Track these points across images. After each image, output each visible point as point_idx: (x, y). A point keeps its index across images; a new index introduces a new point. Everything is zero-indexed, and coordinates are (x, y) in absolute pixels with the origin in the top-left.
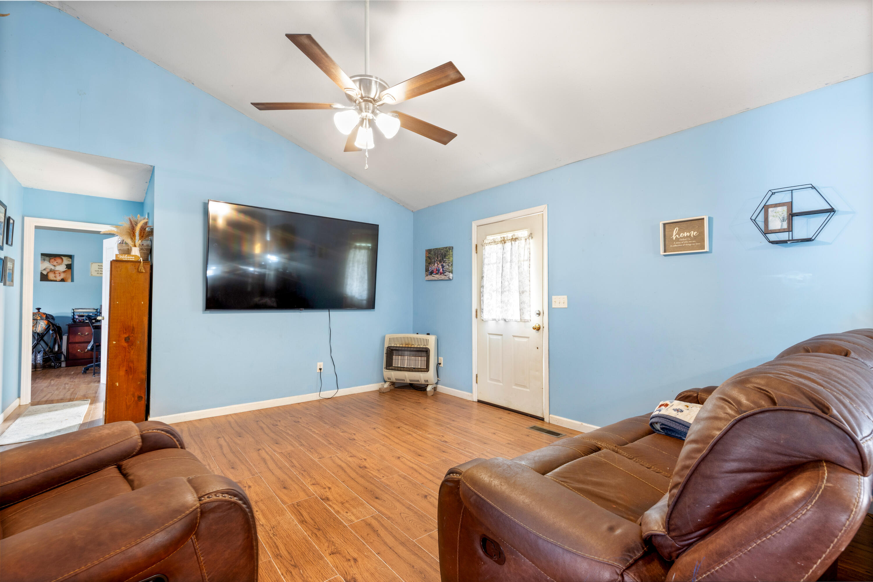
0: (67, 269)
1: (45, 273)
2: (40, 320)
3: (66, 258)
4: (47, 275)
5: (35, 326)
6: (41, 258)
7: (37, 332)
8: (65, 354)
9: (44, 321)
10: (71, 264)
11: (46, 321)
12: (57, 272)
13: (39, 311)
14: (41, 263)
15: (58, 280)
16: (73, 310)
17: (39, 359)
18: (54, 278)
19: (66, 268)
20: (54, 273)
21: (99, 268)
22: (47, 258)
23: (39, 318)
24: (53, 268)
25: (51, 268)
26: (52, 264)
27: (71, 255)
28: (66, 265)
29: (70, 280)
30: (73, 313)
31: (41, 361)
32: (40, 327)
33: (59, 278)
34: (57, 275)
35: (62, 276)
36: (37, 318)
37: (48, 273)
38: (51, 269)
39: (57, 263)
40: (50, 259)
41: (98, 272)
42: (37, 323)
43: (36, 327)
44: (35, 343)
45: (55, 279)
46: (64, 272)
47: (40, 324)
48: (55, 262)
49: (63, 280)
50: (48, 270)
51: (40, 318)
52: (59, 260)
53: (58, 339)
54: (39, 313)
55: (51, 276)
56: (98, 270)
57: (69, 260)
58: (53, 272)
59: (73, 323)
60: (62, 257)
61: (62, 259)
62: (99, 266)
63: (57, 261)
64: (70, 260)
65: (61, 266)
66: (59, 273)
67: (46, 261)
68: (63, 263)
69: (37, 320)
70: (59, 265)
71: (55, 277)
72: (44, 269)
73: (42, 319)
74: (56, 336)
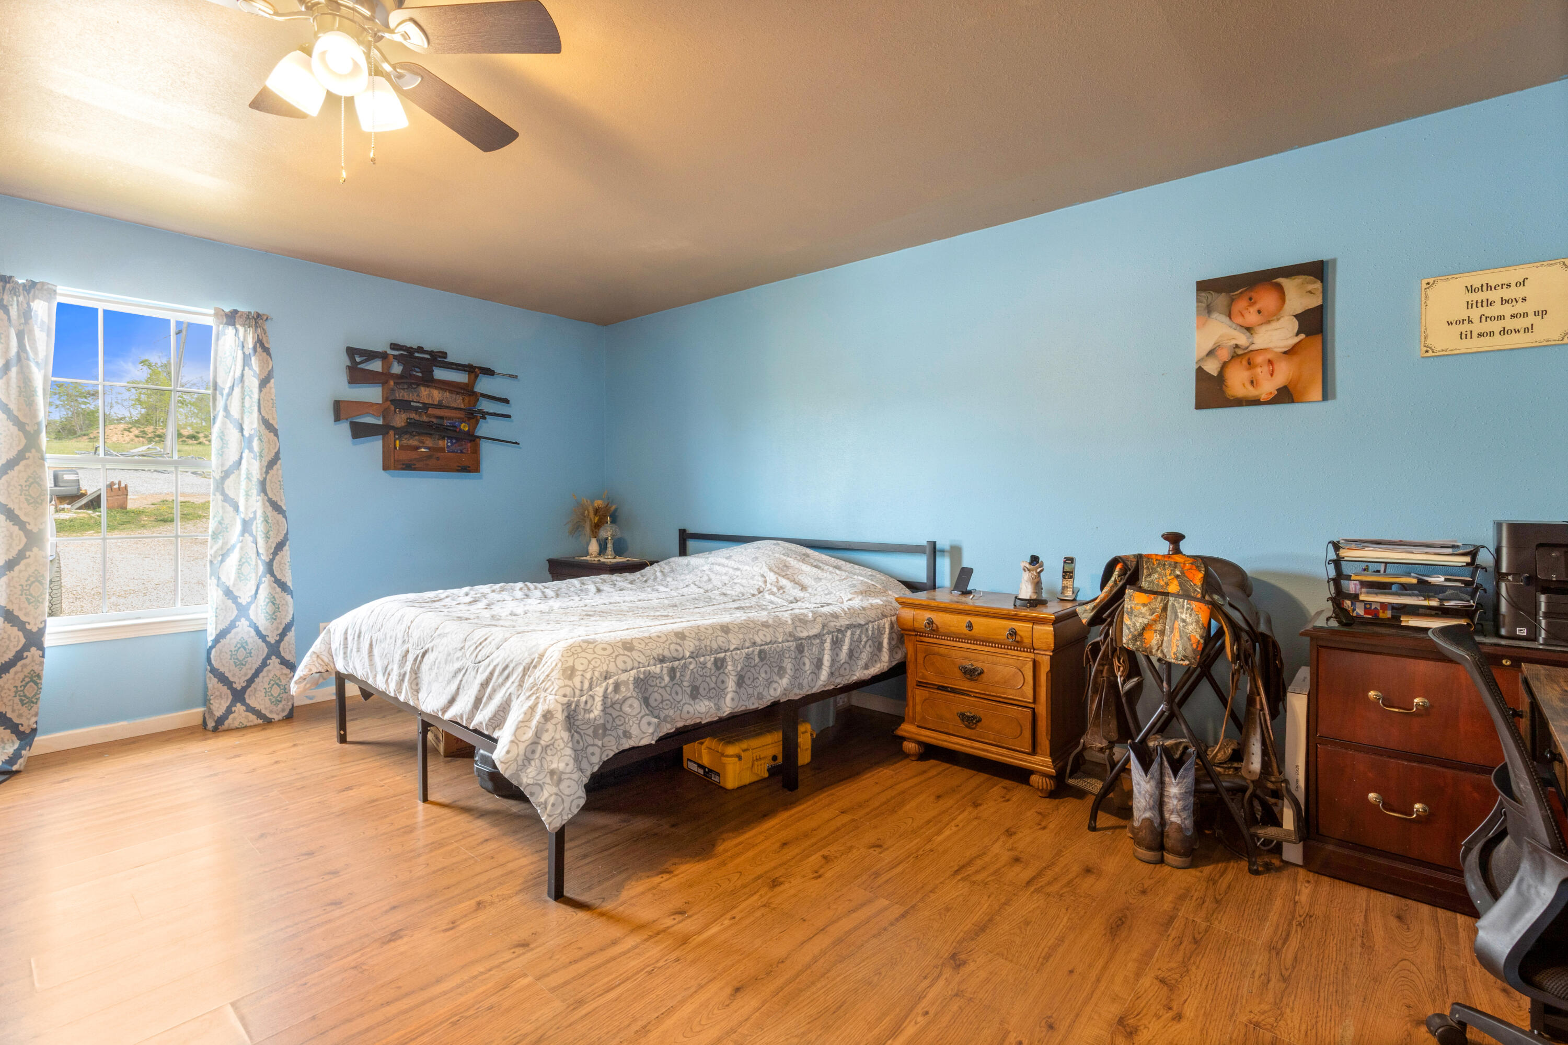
0: (1302, 336)
1: (1212, 368)
2: (1176, 596)
3: (1299, 280)
4: (1220, 378)
5: (1159, 627)
6: (1198, 301)
7: (1168, 659)
8: (1301, 796)
9: (1194, 604)
10: (1321, 306)
11: (1202, 605)
12: (1260, 359)
13: (1177, 551)
14: (1198, 327)
15: (1263, 398)
16: (1337, 546)
17: (1175, 802)
18: (1250, 388)
19: (1297, 335)
20: (1250, 364)
21: (1469, 305)
22: (1221, 300)
23: (1174, 588)
24: (1242, 339)
25: (1233, 342)
26: (1240, 320)
27: (1321, 263)
28: (1297, 316)
29: (1317, 393)
30: (1337, 562)
31: (1184, 815)
32: (1177, 634)
33: (1268, 387)
34: (1259, 370)
35: (1283, 374)
36: (1167, 584)
37: (1224, 366)
38: (1237, 346)
39: (1259, 312)
40: (1232, 301)
41: (1466, 327)
42: (1165, 609)
43: (1162, 633)
44: (1163, 713)
45: (1251, 392)
46: (1290, 352)
47: (1176, 617)
48: (1253, 310)
49: (1285, 395)
50: (1224, 355)
51: (1180, 584)
52: (1267, 300)
53: (1262, 709)
54: (1177, 558)
55: (1237, 381)
56: (1464, 314)
57: (1310, 287)
58: (1245, 362)
59: (1334, 624)
60: (1281, 280)
61: (1280, 289)
62: (1470, 289)
63: (1257, 307)
64: (1318, 285)
65: (1275, 325)
66: (1270, 362)
67: (1215, 315)
68: (1286, 306)
69: (1167, 594)
70: (1268, 322)
71: (1252, 382)
72: (1211, 353)
73: (1187, 595)
74: (1254, 692)
